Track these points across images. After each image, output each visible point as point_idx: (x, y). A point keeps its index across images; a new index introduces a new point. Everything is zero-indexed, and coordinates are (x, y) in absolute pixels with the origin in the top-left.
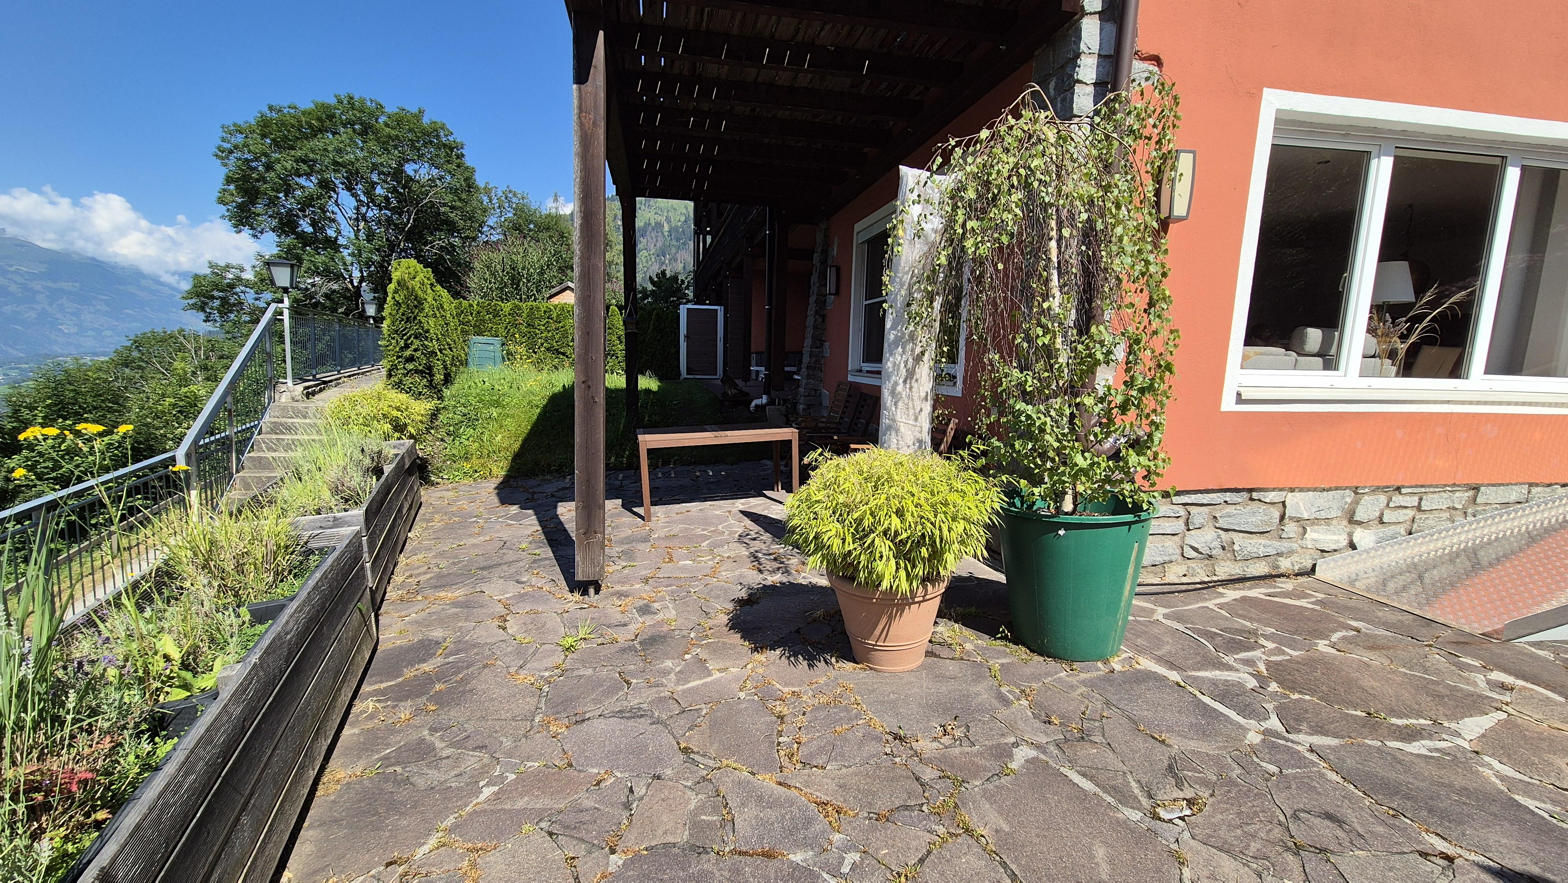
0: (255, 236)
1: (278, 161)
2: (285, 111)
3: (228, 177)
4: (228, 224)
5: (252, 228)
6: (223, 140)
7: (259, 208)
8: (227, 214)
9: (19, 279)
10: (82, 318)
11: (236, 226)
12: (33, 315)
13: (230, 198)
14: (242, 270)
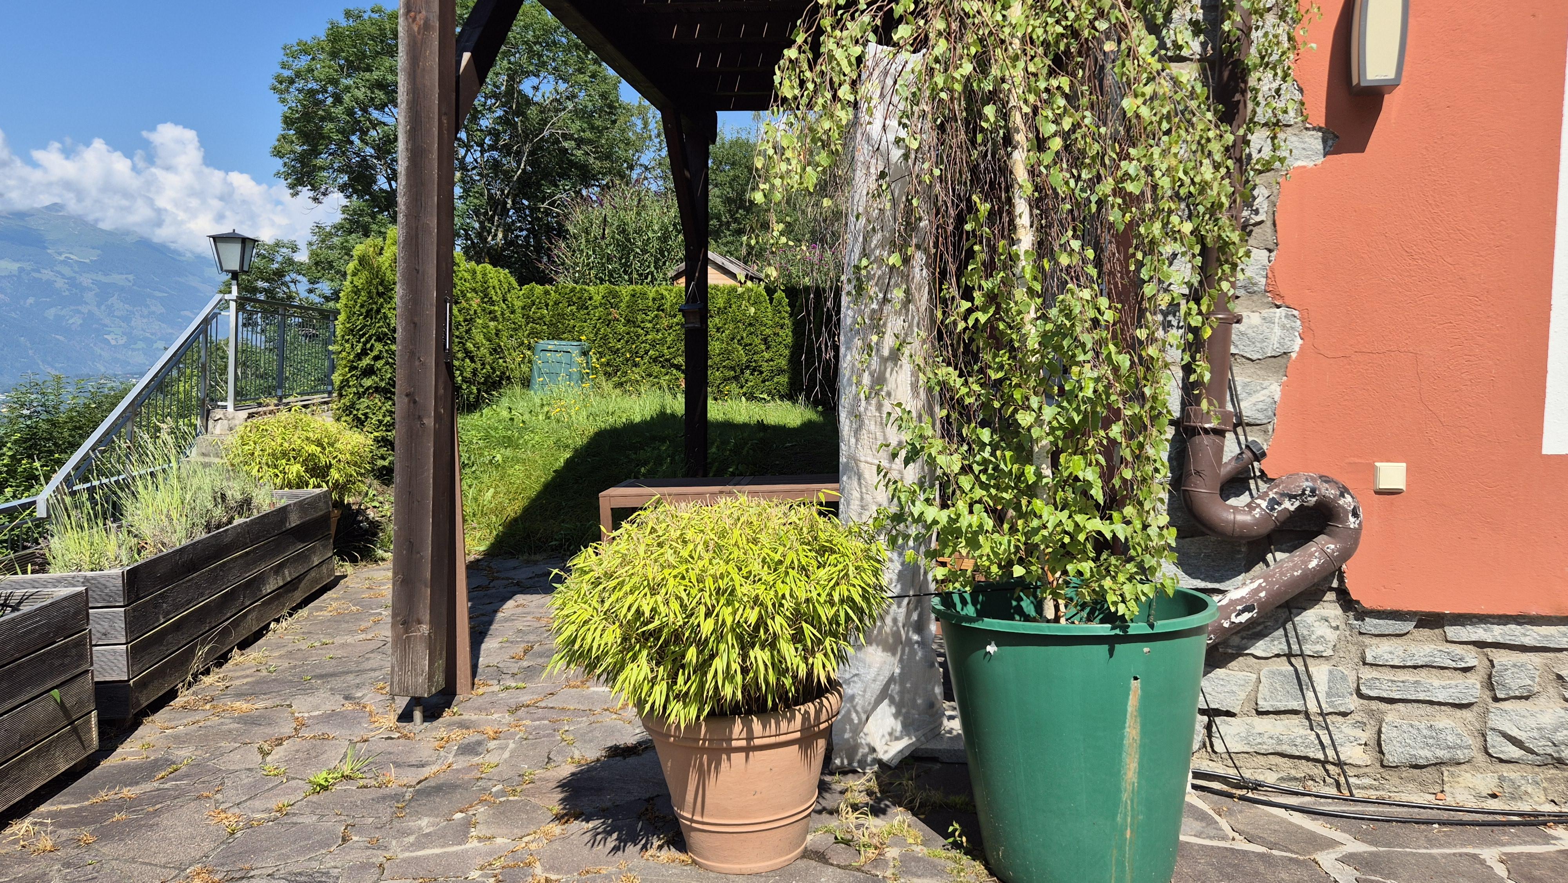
0: (315, 199)
1: (347, 89)
2: (366, 16)
3: (286, 117)
4: (283, 183)
5: (314, 188)
6: (284, 66)
7: (323, 159)
8: (283, 170)
9: (66, 271)
10: (133, 324)
11: (292, 186)
12: (77, 320)
13: (288, 147)
14: (295, 249)
